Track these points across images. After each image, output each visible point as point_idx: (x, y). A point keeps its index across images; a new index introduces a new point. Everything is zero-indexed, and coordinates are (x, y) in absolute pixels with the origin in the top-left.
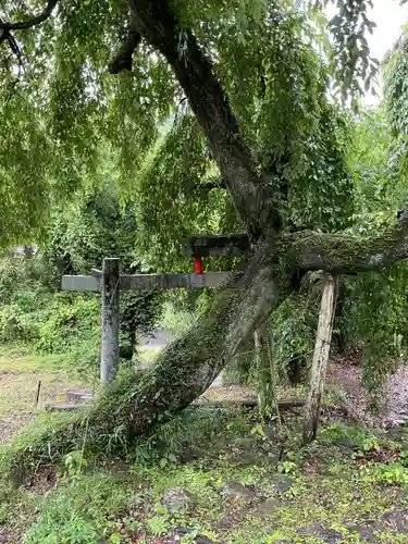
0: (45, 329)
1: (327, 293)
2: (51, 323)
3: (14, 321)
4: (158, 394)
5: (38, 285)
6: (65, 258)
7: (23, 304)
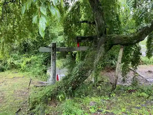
0: (23, 65)
1: (121, 51)
2: (24, 63)
3: (13, 63)
4: (79, 78)
5: (18, 52)
6: (26, 44)
7: (14, 58)
